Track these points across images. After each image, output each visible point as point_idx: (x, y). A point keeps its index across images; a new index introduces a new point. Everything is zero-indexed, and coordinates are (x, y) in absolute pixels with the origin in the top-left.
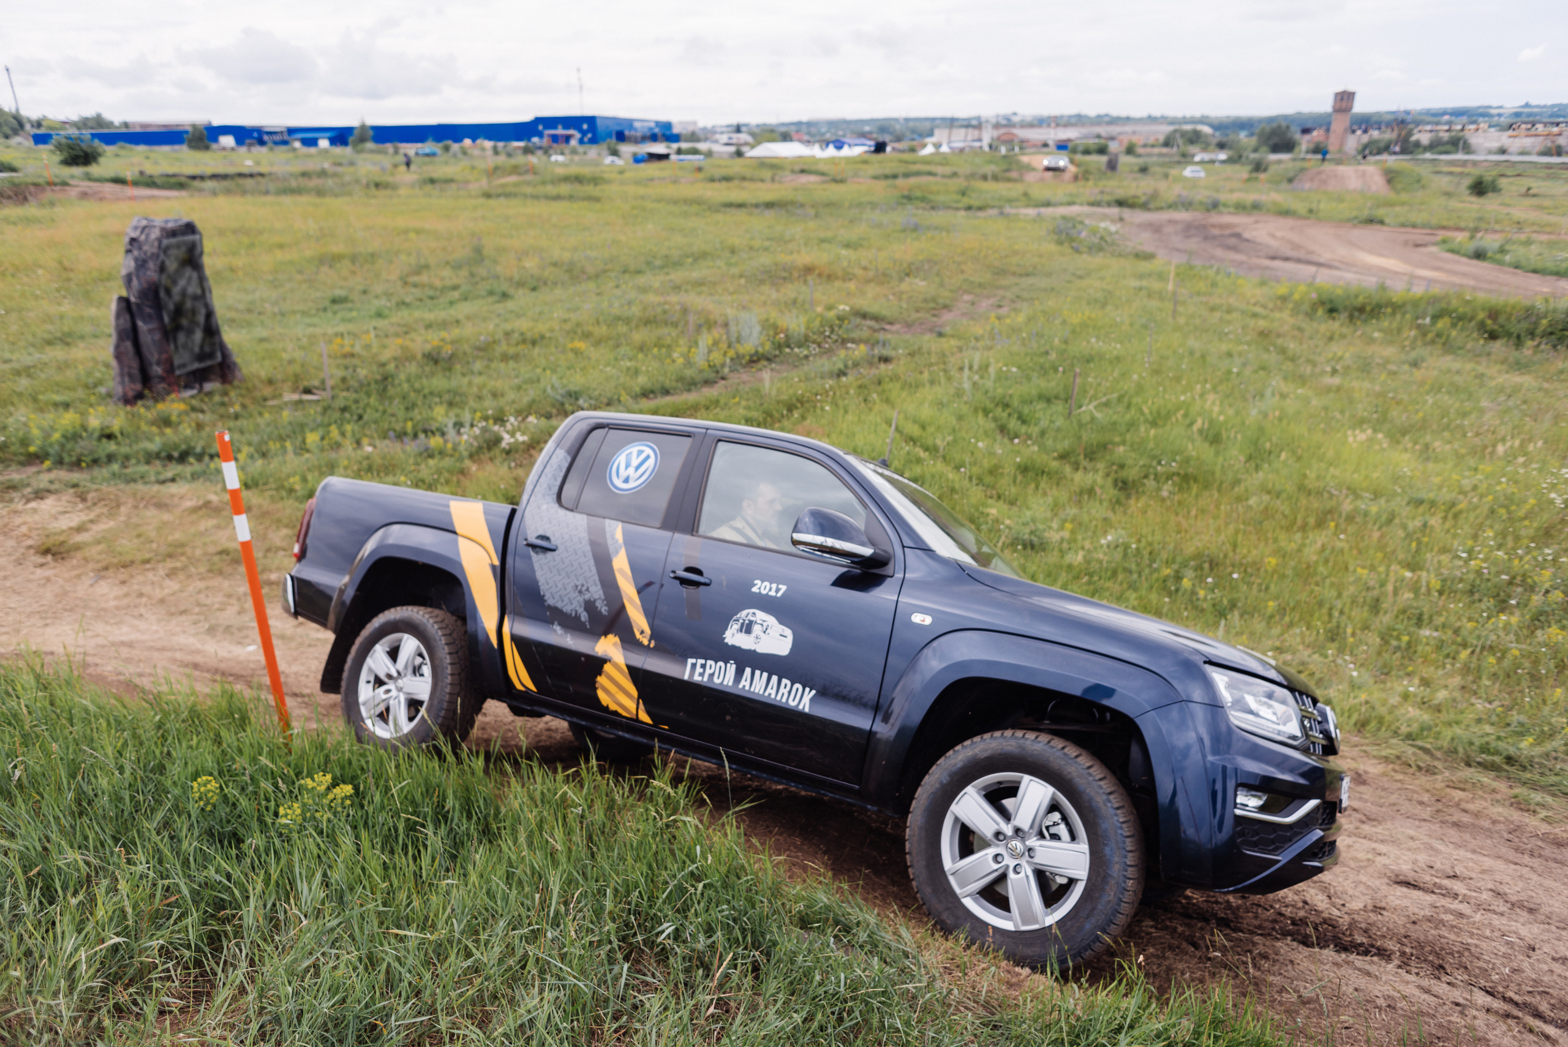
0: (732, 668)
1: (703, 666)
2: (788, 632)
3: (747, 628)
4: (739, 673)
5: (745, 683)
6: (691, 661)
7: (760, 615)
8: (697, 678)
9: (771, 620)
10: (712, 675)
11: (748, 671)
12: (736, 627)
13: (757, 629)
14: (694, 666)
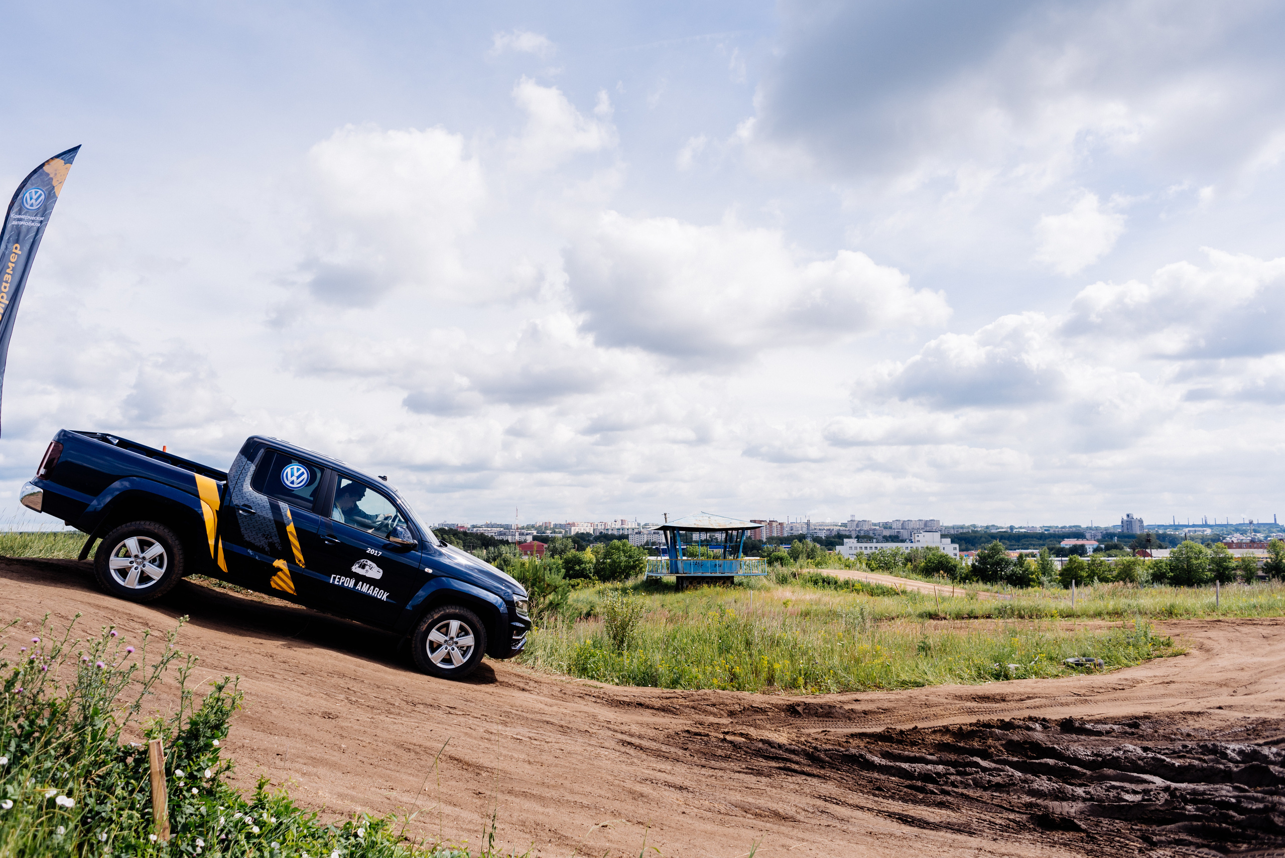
0: (353, 582)
1: (339, 579)
2: (381, 571)
3: (363, 566)
4: (356, 584)
5: (359, 587)
6: (333, 576)
7: (369, 562)
8: (336, 583)
9: (374, 565)
10: (343, 583)
11: (361, 583)
12: (357, 565)
13: (367, 568)
14: (335, 578)
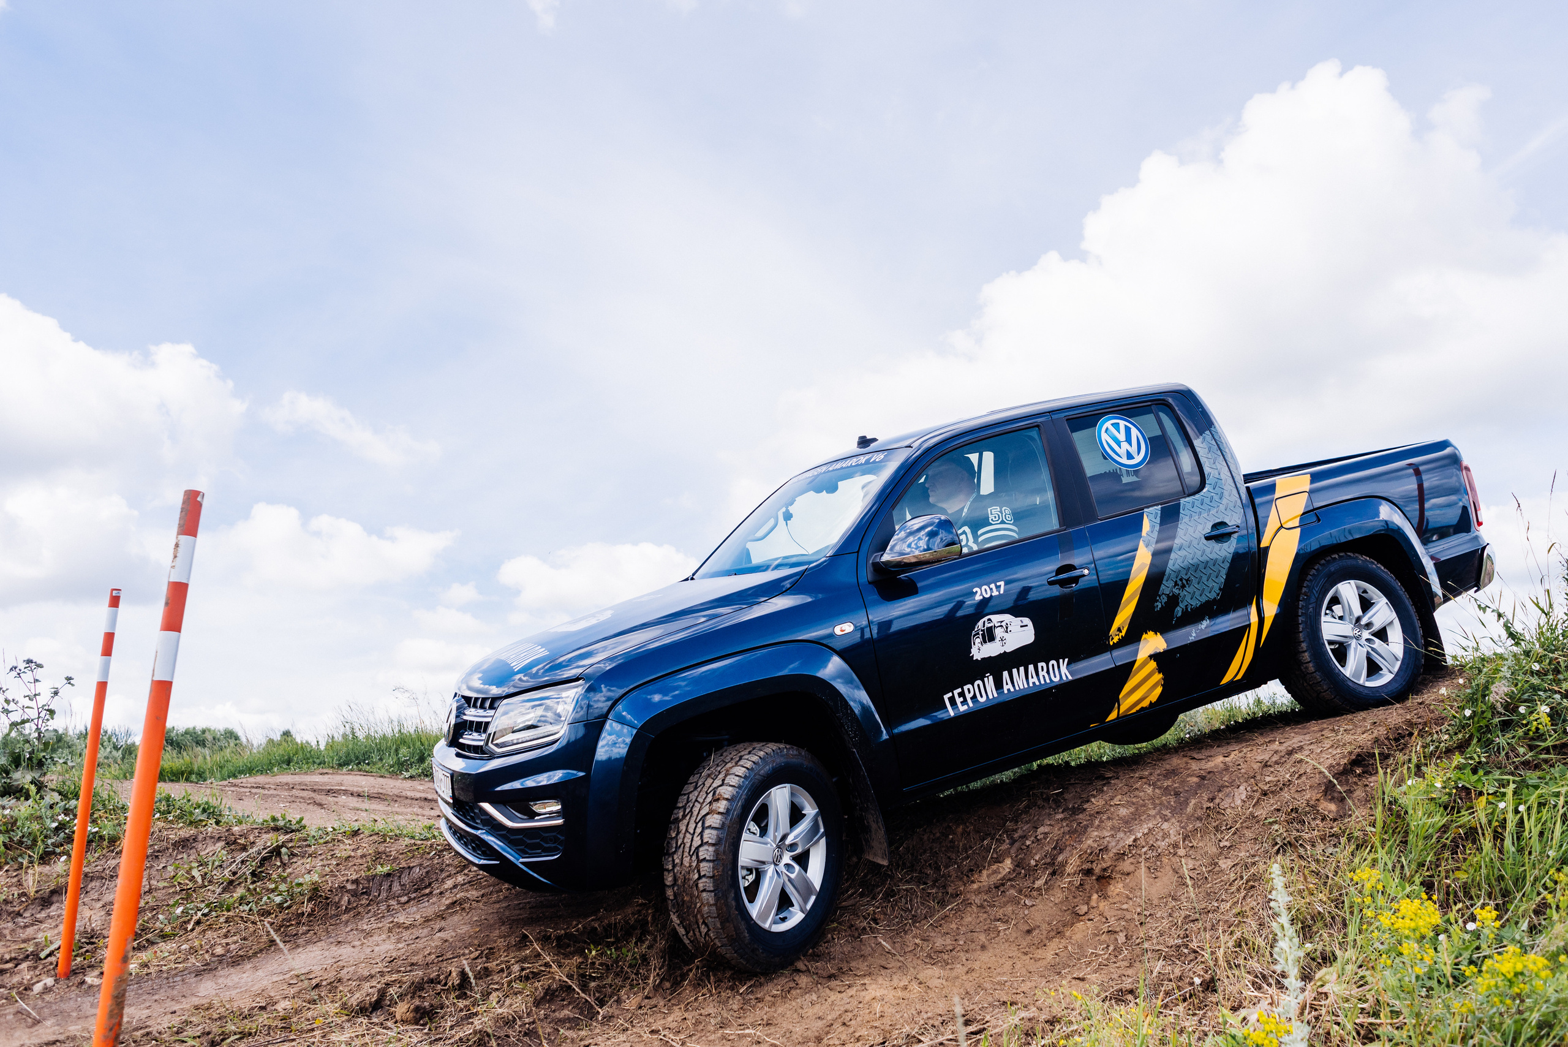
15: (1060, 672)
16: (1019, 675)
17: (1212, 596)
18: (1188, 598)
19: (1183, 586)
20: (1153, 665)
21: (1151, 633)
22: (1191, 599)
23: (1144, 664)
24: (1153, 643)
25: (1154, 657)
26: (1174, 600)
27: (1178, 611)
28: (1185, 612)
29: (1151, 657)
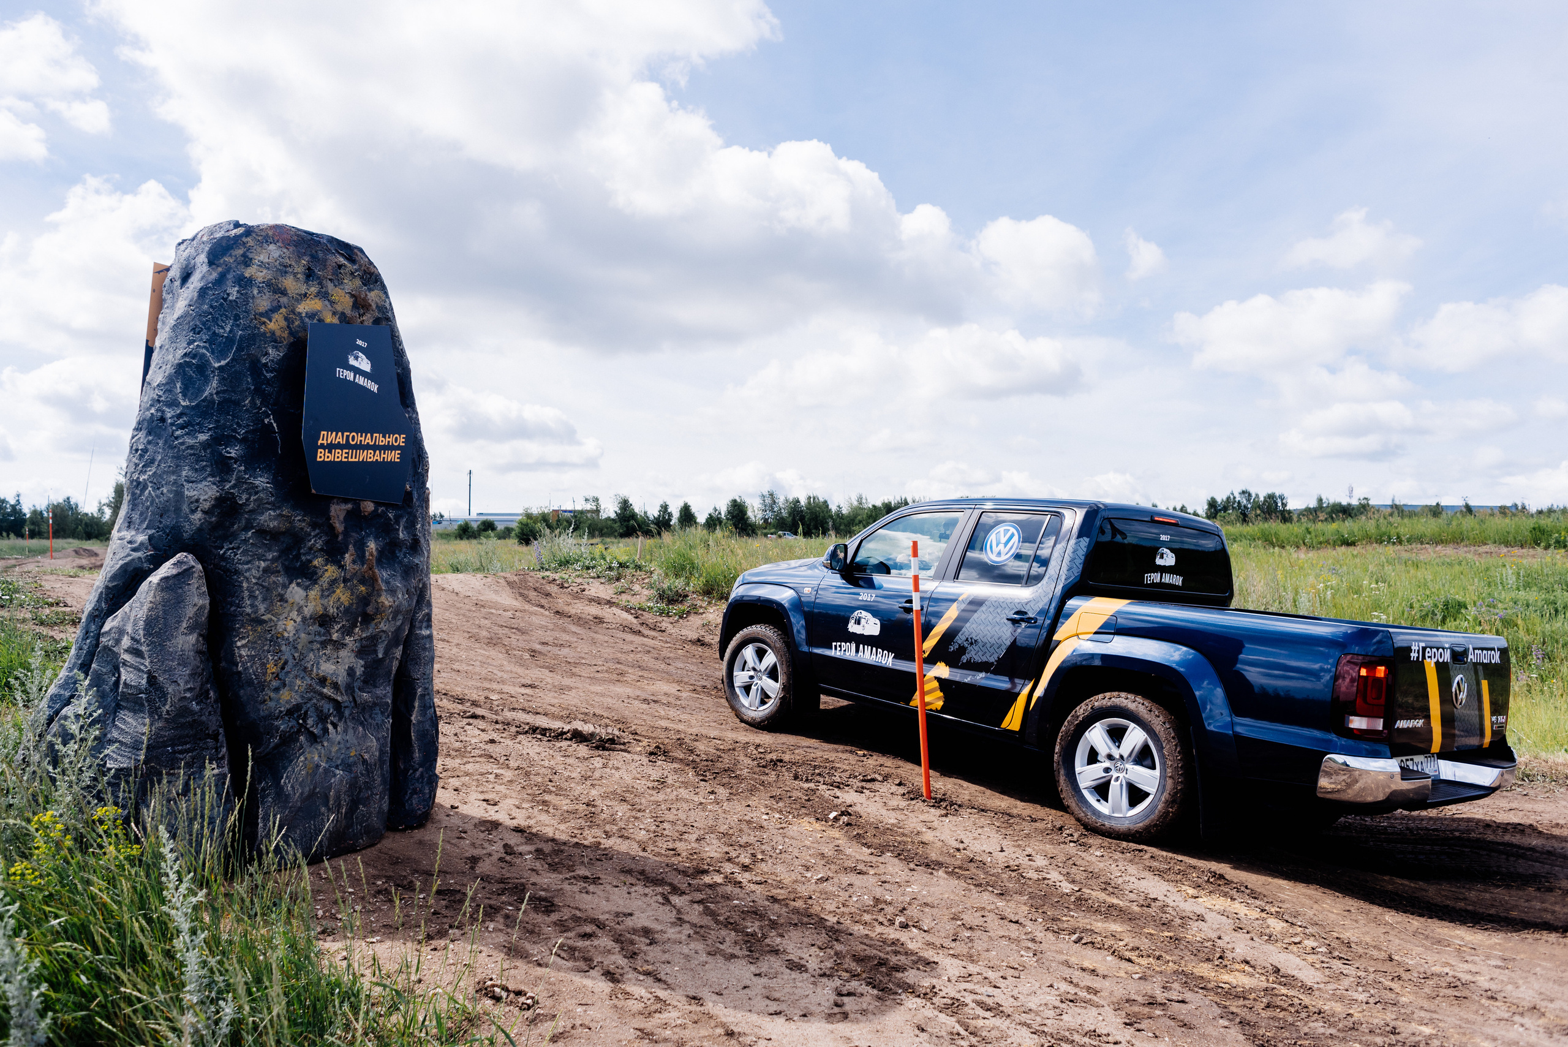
15: (886, 659)
16: (868, 649)
17: (992, 660)
18: (973, 653)
19: (972, 644)
20: (936, 684)
21: (943, 664)
22: (974, 654)
23: (930, 681)
24: (942, 670)
25: (938, 679)
26: (962, 650)
27: (964, 659)
28: (969, 661)
29: (936, 678)
